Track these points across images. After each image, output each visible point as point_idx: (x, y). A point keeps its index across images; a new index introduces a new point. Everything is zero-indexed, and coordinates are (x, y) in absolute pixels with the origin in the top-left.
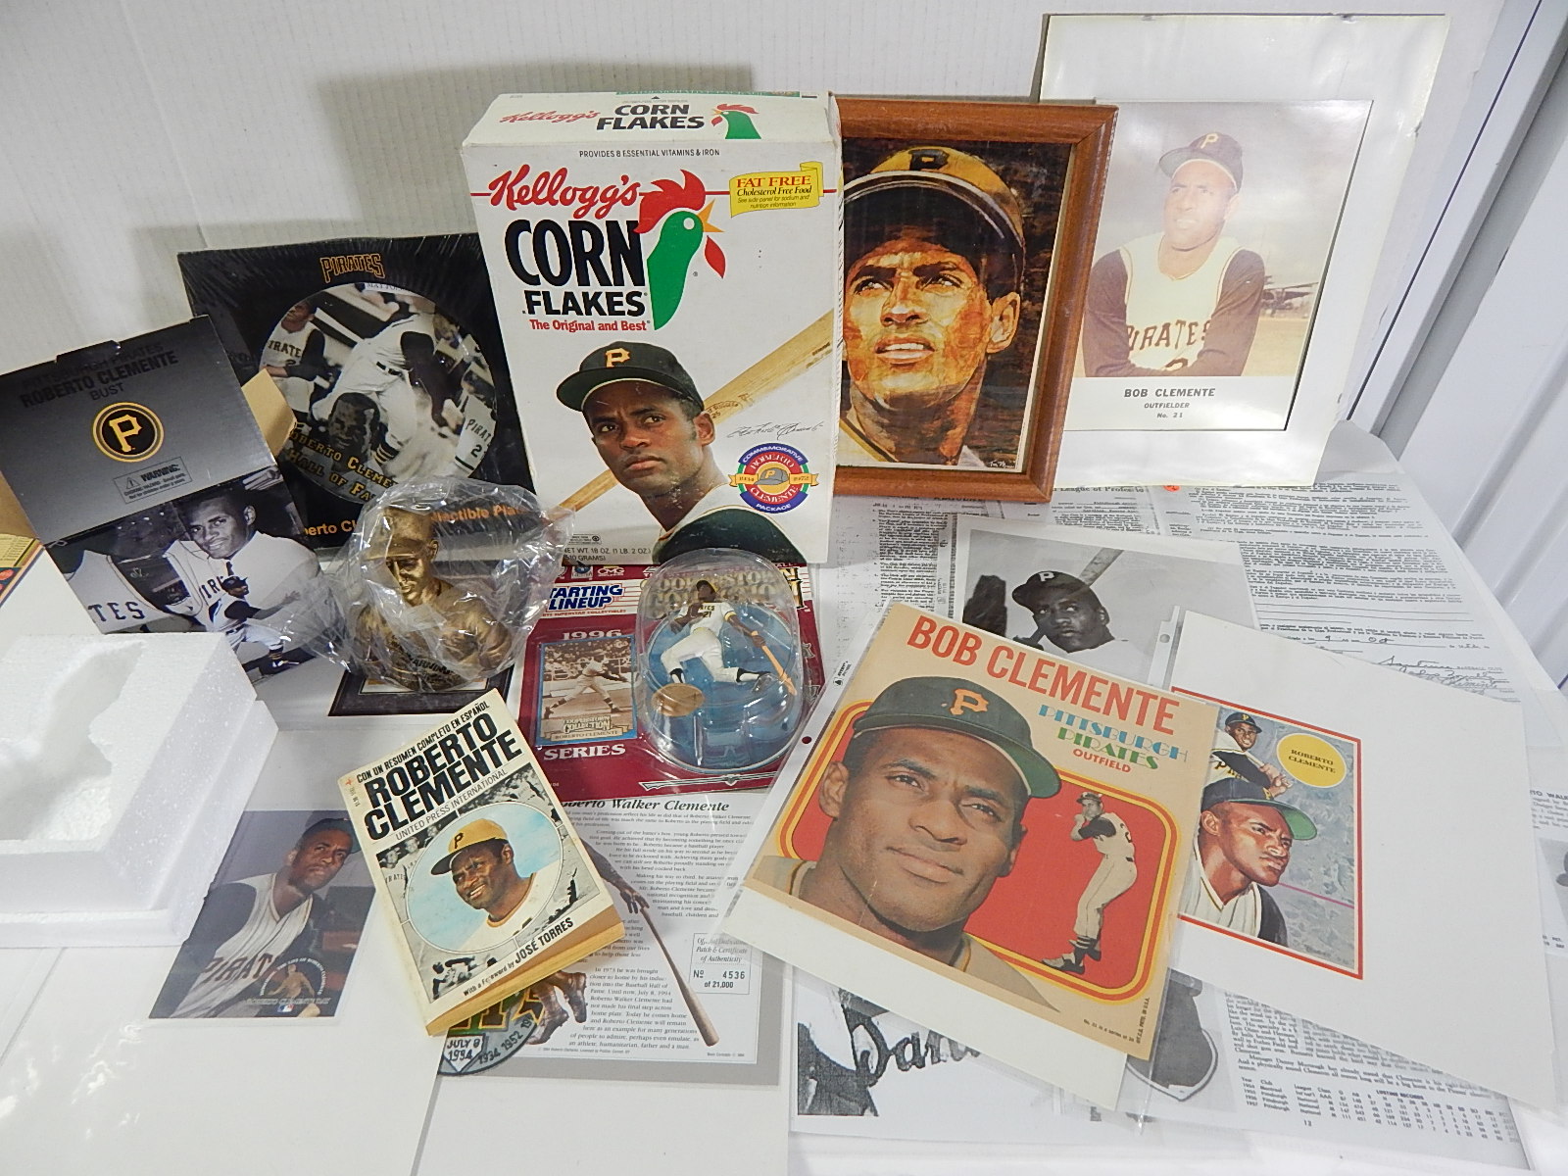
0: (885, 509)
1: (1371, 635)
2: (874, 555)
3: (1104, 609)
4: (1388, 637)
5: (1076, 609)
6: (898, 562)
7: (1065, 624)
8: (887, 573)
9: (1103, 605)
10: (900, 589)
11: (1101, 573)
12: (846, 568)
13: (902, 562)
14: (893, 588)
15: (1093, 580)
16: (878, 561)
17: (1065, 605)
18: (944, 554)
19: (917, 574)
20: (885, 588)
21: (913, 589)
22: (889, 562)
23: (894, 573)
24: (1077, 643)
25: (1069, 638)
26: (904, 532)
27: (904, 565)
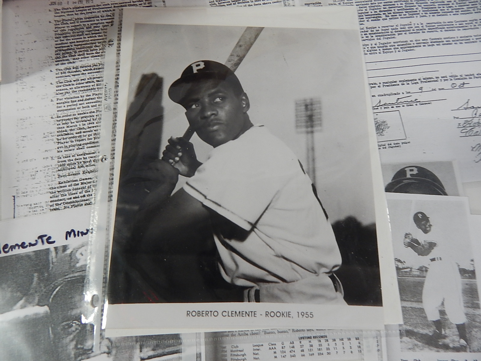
0: (59, 7)
1: (454, 82)
2: (50, 61)
3: (245, 95)
4: (466, 81)
5: (223, 98)
6: (71, 65)
7: (213, 117)
8: (62, 80)
9: (245, 91)
10: (73, 95)
11: (244, 56)
12: (25, 80)
13: (75, 65)
14: (67, 96)
15: (237, 64)
16: (54, 68)
17: (212, 96)
18: (110, 53)
19: (88, 76)
20: (60, 97)
21: (85, 94)
22: (62, 67)
23: (68, 79)
24: (222, 136)
25: (216, 131)
26: (77, 31)
27: (77, 68)
